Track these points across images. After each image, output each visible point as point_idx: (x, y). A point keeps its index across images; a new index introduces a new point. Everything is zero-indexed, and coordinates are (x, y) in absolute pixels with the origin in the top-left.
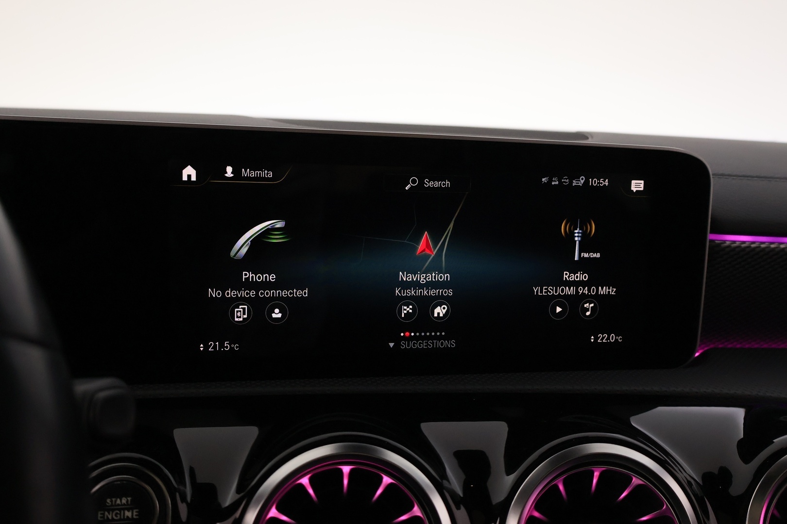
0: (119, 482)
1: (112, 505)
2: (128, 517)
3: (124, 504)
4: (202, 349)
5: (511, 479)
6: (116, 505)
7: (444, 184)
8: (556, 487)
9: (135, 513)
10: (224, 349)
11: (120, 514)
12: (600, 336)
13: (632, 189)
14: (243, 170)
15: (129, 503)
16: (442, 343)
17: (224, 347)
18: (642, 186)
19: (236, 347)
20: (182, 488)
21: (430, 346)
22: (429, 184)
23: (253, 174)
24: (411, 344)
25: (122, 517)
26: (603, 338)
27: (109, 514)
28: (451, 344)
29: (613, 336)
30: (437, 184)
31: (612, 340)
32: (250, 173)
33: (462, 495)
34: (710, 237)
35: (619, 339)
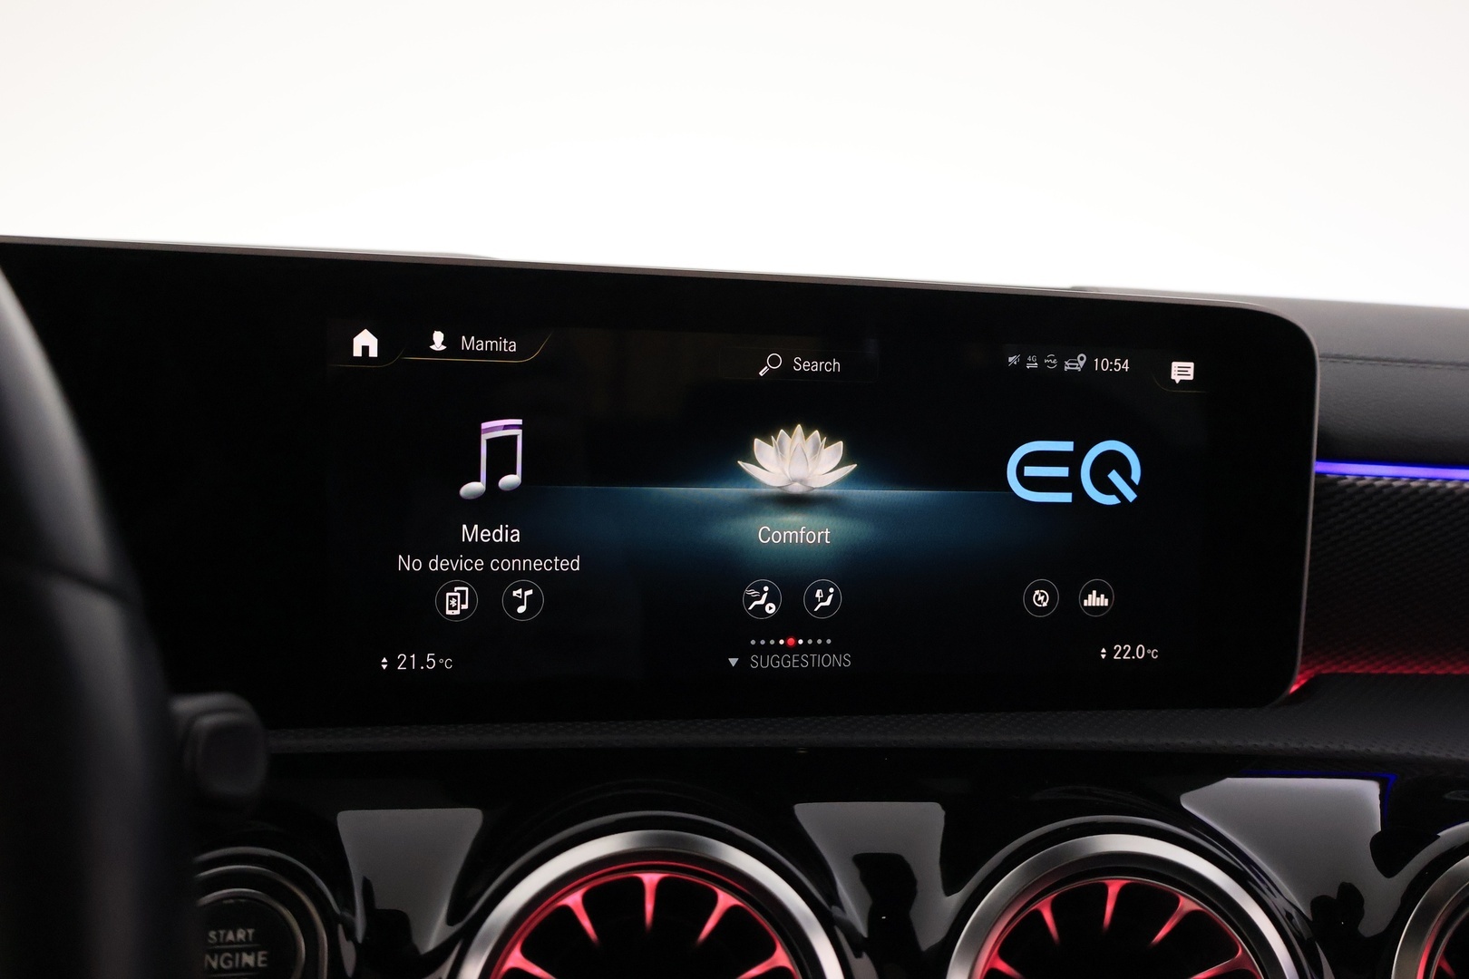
0: (232, 901)
1: (219, 943)
2: (247, 965)
3: (241, 942)
4: (384, 667)
5: (956, 900)
6: (225, 943)
7: (829, 367)
8: (1038, 915)
9: (260, 958)
10: (425, 668)
11: (233, 960)
12: (1118, 648)
13: (1173, 377)
14: (463, 337)
15: (250, 939)
16: (827, 658)
17: (425, 663)
18: (1191, 371)
19: (447, 663)
20: (347, 915)
21: (805, 664)
22: (802, 365)
23: (482, 346)
24: (770, 661)
25: (237, 965)
26: (1123, 652)
27: (213, 958)
28: (843, 661)
29: (1141, 648)
30: (816, 366)
31: (1140, 655)
32: (476, 344)
33: (865, 935)
34: (1318, 467)
35: (1153, 653)
